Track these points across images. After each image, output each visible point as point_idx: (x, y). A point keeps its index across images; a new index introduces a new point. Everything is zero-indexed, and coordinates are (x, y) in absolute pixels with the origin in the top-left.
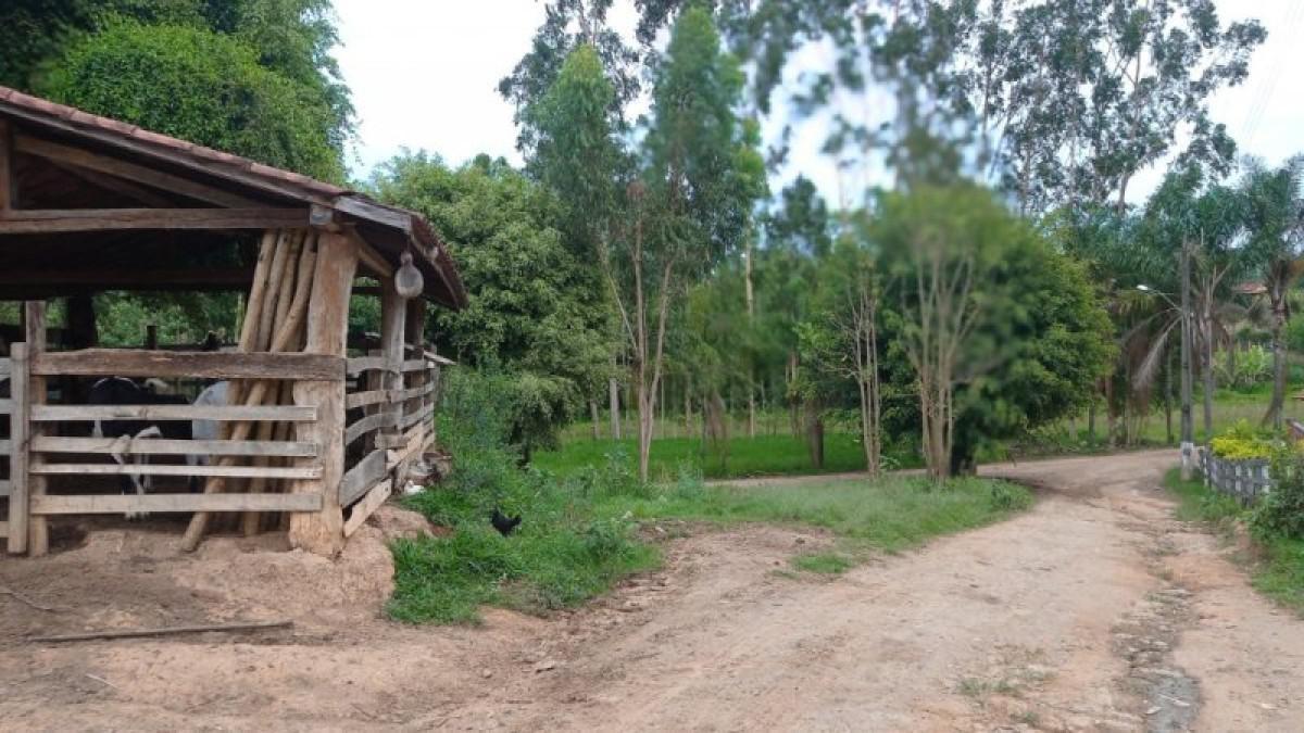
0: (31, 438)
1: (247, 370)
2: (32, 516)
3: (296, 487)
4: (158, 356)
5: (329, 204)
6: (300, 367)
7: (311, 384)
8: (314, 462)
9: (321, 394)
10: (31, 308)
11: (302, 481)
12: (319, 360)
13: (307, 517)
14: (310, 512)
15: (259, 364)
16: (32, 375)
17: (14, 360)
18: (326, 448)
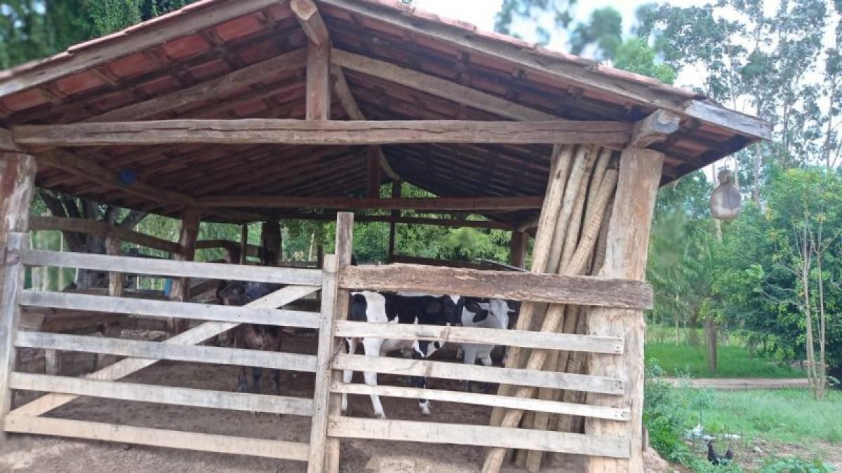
0: (335, 355)
1: (550, 294)
2: (329, 438)
3: (598, 427)
4: (462, 274)
5: (679, 109)
6: (606, 293)
7: (613, 313)
8: (620, 401)
9: (625, 325)
10: (342, 220)
11: (603, 421)
12: (625, 286)
13: (613, 463)
14: (616, 459)
15: (563, 287)
16: (340, 289)
17: (327, 273)
18: (631, 386)
